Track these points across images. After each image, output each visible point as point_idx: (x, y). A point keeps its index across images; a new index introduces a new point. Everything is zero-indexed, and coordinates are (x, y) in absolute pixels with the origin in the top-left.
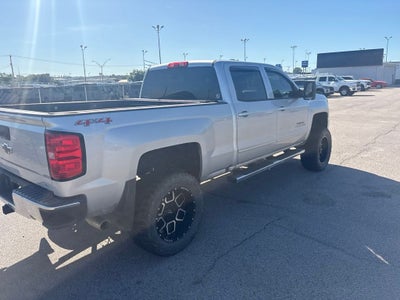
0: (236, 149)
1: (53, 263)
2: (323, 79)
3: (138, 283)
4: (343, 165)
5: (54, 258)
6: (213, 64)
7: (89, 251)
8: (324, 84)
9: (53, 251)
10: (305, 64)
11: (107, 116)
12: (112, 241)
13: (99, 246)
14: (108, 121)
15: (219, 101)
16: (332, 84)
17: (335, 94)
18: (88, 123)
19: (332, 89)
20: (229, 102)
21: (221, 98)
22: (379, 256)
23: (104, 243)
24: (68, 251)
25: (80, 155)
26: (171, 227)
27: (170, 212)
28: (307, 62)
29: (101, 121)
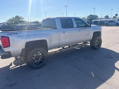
6: (55, 18)
7: (19, 66)
9: (12, 65)
11: (17, 32)
12: (26, 64)
13: (22, 65)
14: (16, 34)
18: (10, 34)
20: (59, 28)
22: (93, 74)
23: (24, 65)
24: (15, 66)
25: (8, 42)
26: (38, 62)
27: (37, 58)
28: (117, 14)
29: (14, 34)
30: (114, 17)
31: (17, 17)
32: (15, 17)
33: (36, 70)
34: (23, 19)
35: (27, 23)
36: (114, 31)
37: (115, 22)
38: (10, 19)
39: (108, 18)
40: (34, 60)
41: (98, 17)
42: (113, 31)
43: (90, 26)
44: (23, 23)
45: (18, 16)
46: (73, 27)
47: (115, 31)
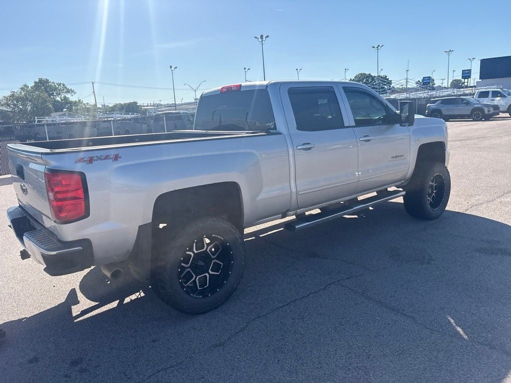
0: (294, 190)
1: (74, 314)
2: (484, 95)
3: (153, 341)
4: (468, 212)
5: (76, 310)
6: (267, 86)
7: (114, 304)
8: (486, 101)
9: (78, 302)
10: (467, 74)
12: (143, 294)
13: (127, 300)
15: (271, 131)
16: (498, 101)
17: (501, 115)
19: (496, 107)
20: (285, 132)
21: (275, 128)
22: (459, 329)
23: (133, 297)
24: (94, 304)
25: (82, 196)
26: (203, 281)
27: (201, 263)
28: (470, 71)
29: (107, 158)
30: (456, 84)
31: (42, 84)
32: (31, 84)
33: (201, 318)
34: (68, 96)
35: (88, 110)
36: (469, 139)
37: (468, 103)
38: (13, 96)
39: (433, 89)
40: (188, 277)
41: (390, 83)
42: (468, 142)
43: (410, 121)
44: (70, 109)
45: (47, 81)
46: (341, 126)
47: (476, 141)
